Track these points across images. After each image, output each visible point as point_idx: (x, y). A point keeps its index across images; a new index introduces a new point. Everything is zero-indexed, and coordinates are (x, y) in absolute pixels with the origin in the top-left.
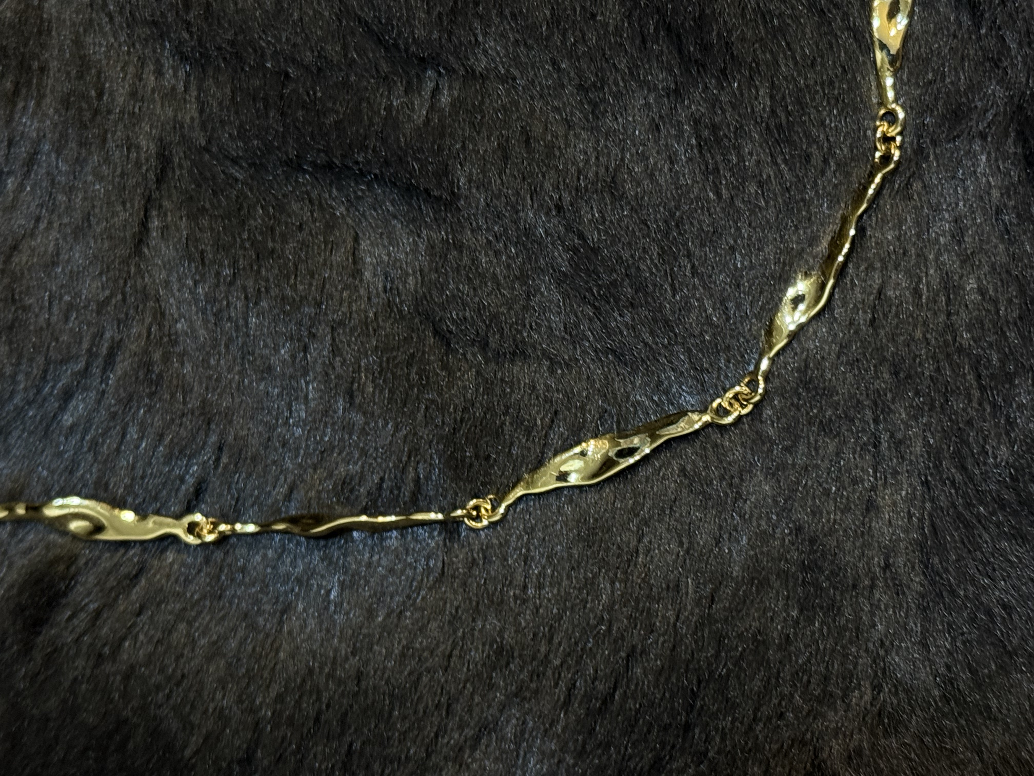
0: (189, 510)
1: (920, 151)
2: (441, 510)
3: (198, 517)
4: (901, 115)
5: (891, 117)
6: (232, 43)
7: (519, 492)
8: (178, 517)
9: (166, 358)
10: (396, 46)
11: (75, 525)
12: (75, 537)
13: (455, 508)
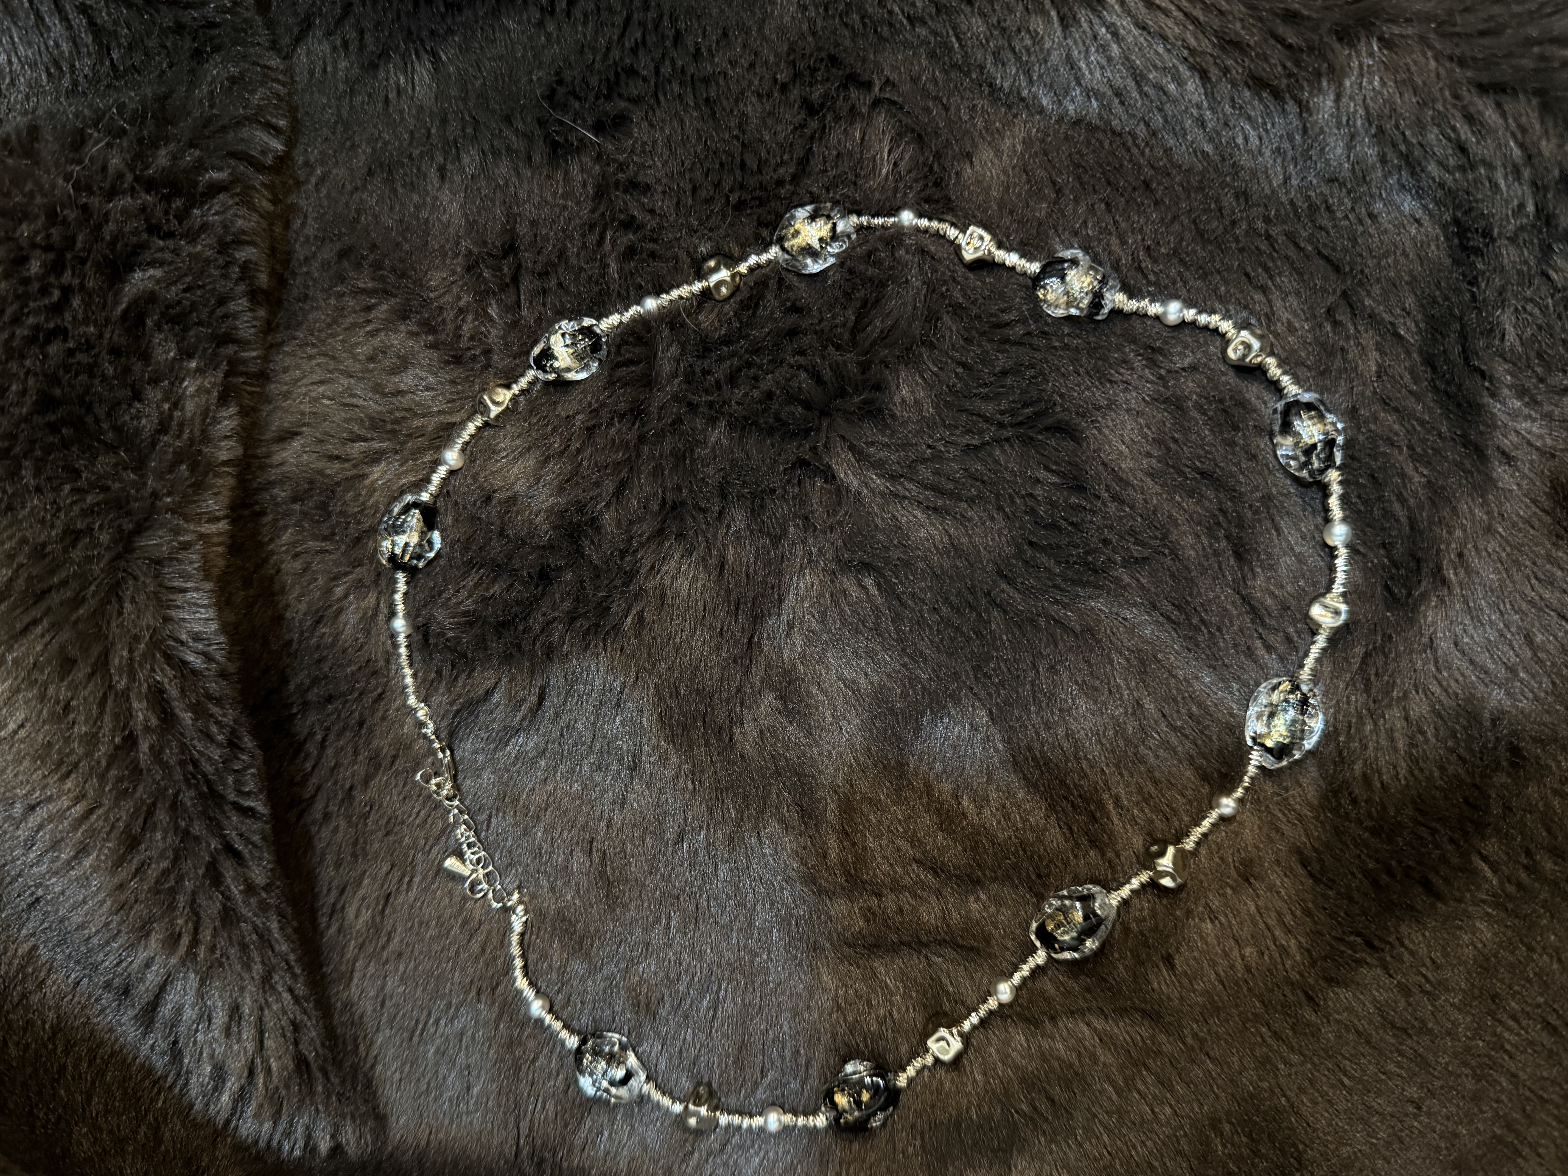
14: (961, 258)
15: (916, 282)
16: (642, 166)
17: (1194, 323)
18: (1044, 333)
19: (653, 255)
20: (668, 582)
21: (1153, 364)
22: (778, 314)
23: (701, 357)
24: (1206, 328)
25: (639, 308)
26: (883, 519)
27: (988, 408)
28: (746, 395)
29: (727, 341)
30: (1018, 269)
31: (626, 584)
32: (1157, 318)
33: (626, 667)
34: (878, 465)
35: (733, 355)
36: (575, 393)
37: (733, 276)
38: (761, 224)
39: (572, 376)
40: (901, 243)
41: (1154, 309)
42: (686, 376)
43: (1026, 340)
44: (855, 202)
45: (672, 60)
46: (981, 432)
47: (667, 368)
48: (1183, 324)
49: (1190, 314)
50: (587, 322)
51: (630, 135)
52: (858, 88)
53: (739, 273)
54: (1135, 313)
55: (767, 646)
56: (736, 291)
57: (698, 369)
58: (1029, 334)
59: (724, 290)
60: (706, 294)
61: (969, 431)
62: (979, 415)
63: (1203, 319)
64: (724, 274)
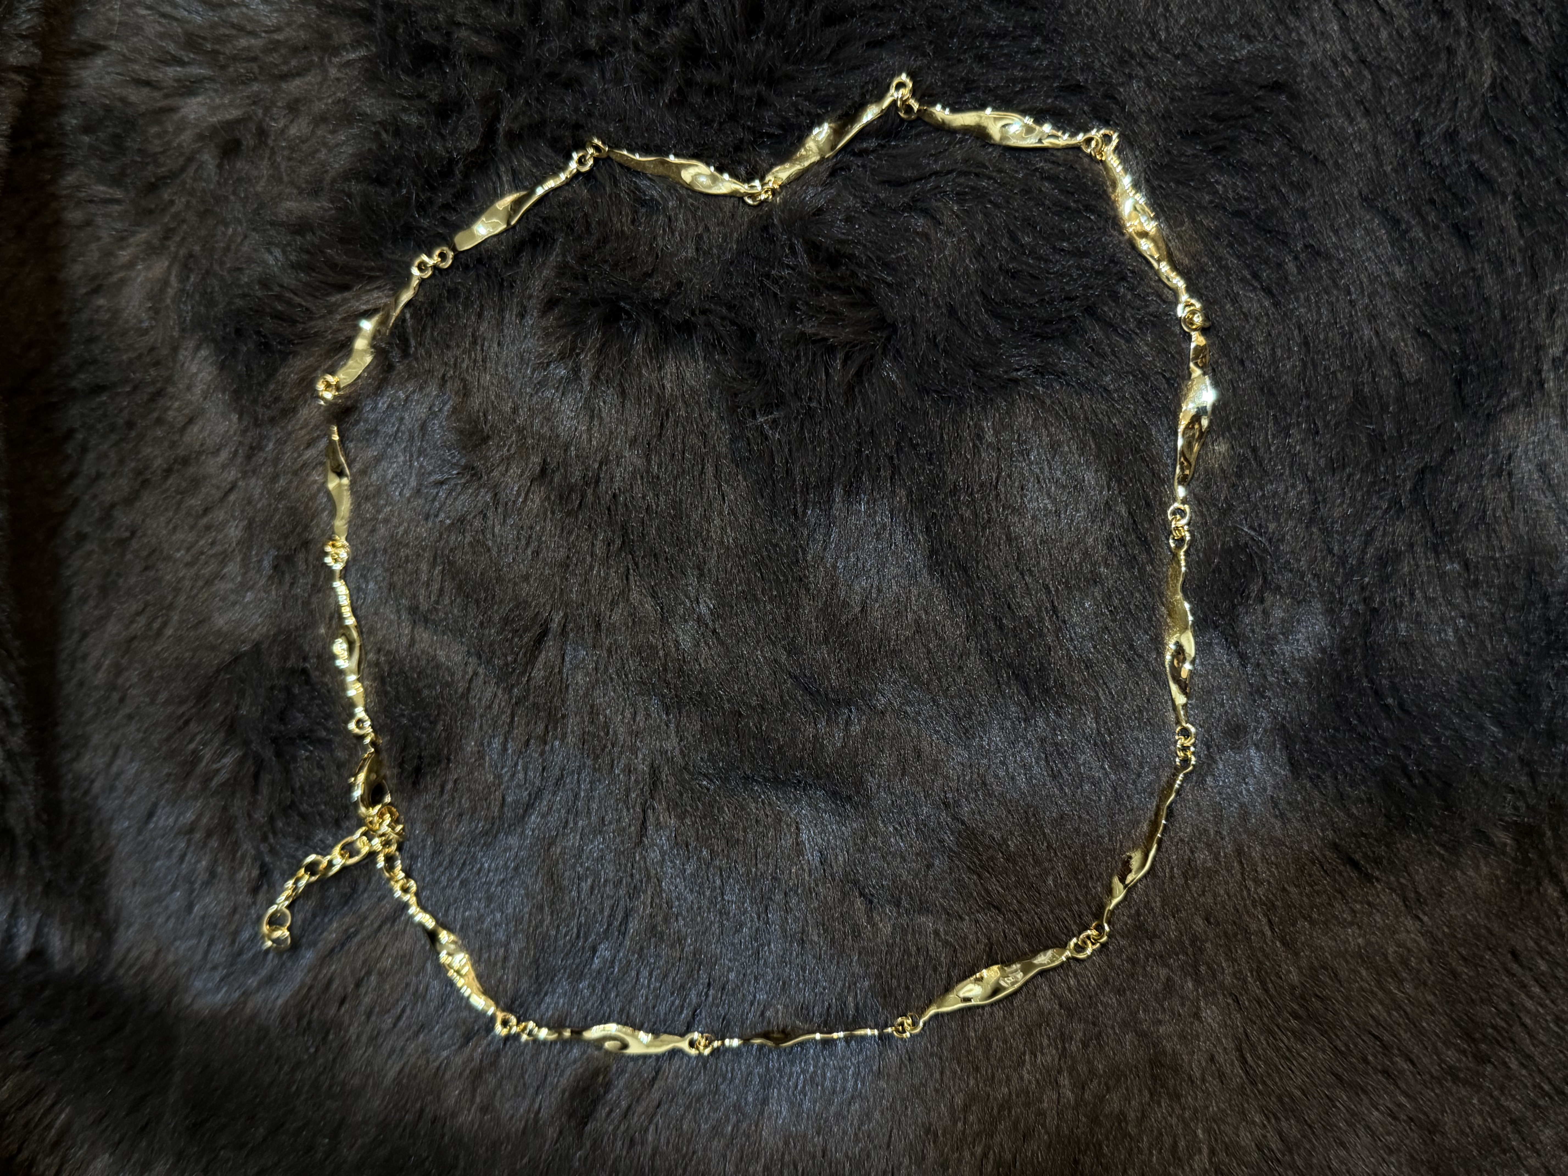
0: (689, 1029)
1: (1210, 756)
2: (876, 1026)
3: (696, 1035)
4: (1193, 730)
5: (1185, 733)
6: (700, 694)
7: (932, 1011)
8: (682, 1035)
9: (666, 920)
10: (818, 691)
11: (608, 1045)
12: (608, 1053)
13: (886, 1027)
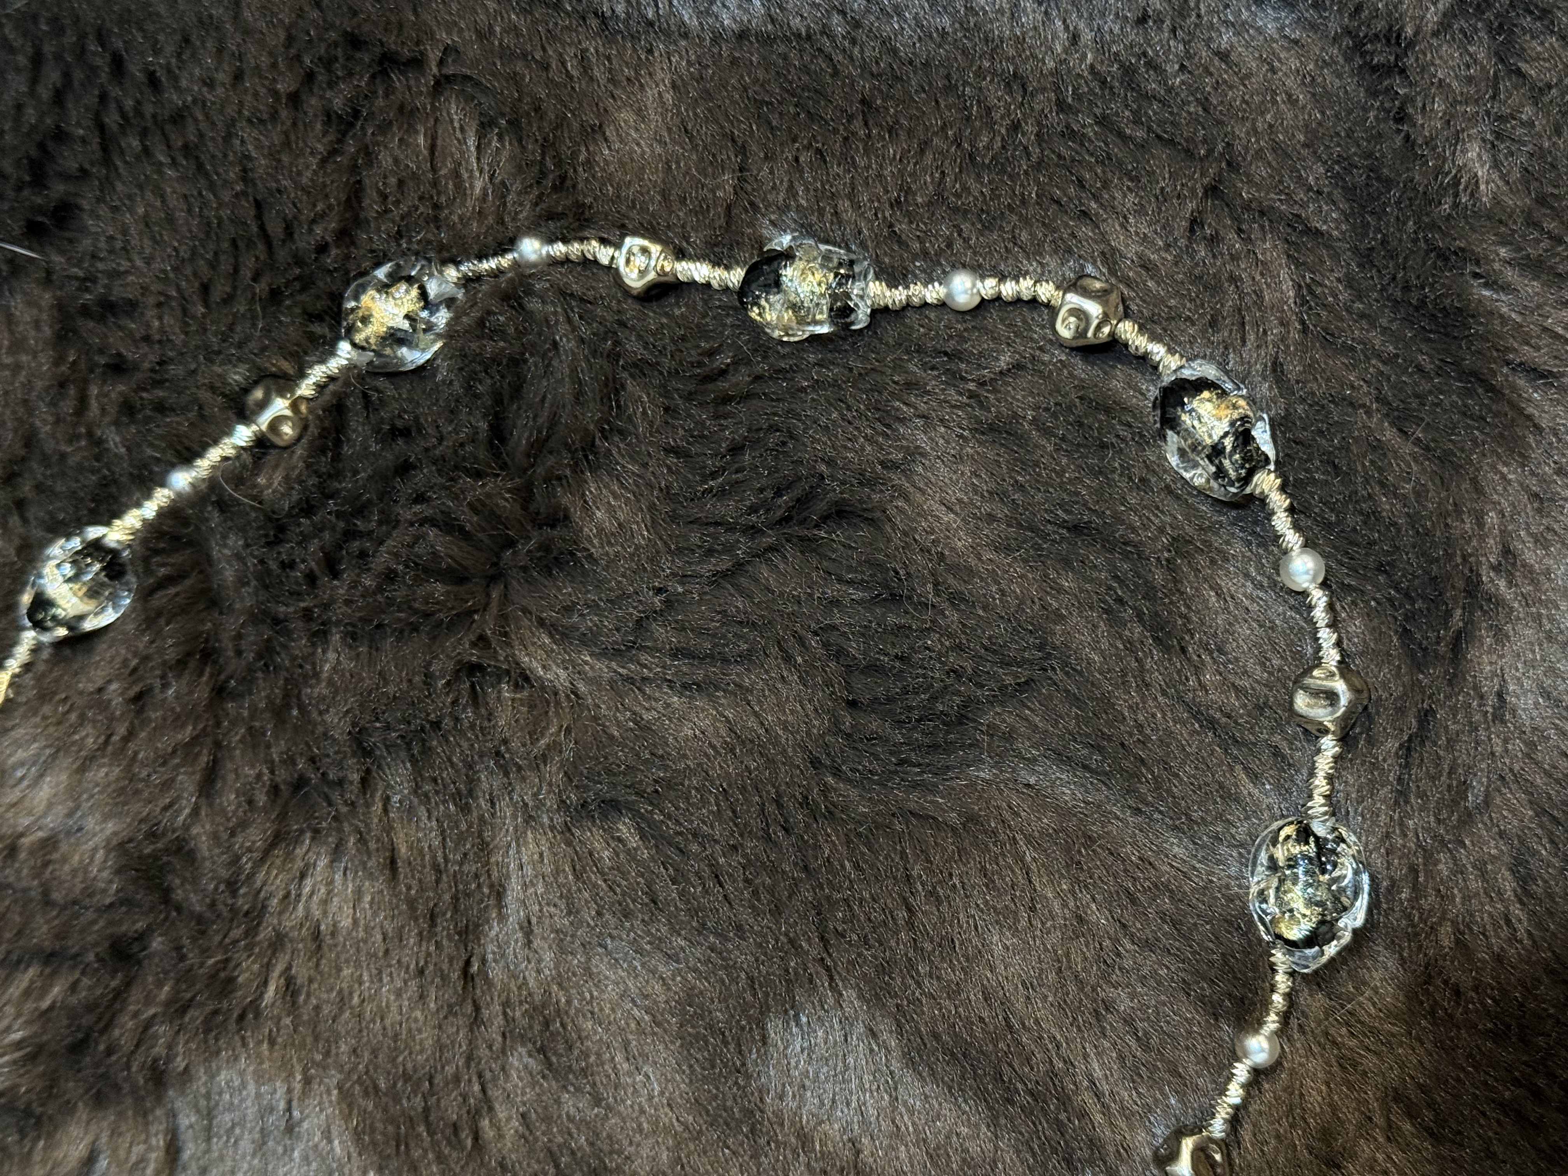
14: (626, 290)
15: (568, 344)
16: (115, 274)
17: (998, 298)
18: (779, 371)
19: (161, 408)
20: (317, 913)
21: (955, 378)
22: (374, 447)
23: (273, 543)
24: (1018, 301)
25: (166, 492)
26: (619, 724)
27: (728, 509)
28: (354, 585)
29: (307, 508)
30: (715, 284)
31: (251, 932)
32: (942, 305)
33: (285, 1066)
34: (587, 640)
35: (319, 529)
36: (102, 650)
37: (294, 406)
38: (312, 317)
39: (89, 625)
40: (529, 292)
41: (932, 293)
42: (260, 578)
43: (757, 388)
44: (441, 248)
45: (118, 102)
46: (729, 549)
47: (229, 574)
48: (984, 303)
49: (988, 287)
50: (94, 532)
51: (84, 230)
52: (404, 73)
53: (301, 398)
54: (908, 306)
55: (496, 973)
56: (304, 427)
57: (273, 566)
58: (758, 378)
59: (287, 430)
60: (261, 443)
61: (710, 552)
62: (717, 524)
63: (1008, 289)
64: (280, 406)
